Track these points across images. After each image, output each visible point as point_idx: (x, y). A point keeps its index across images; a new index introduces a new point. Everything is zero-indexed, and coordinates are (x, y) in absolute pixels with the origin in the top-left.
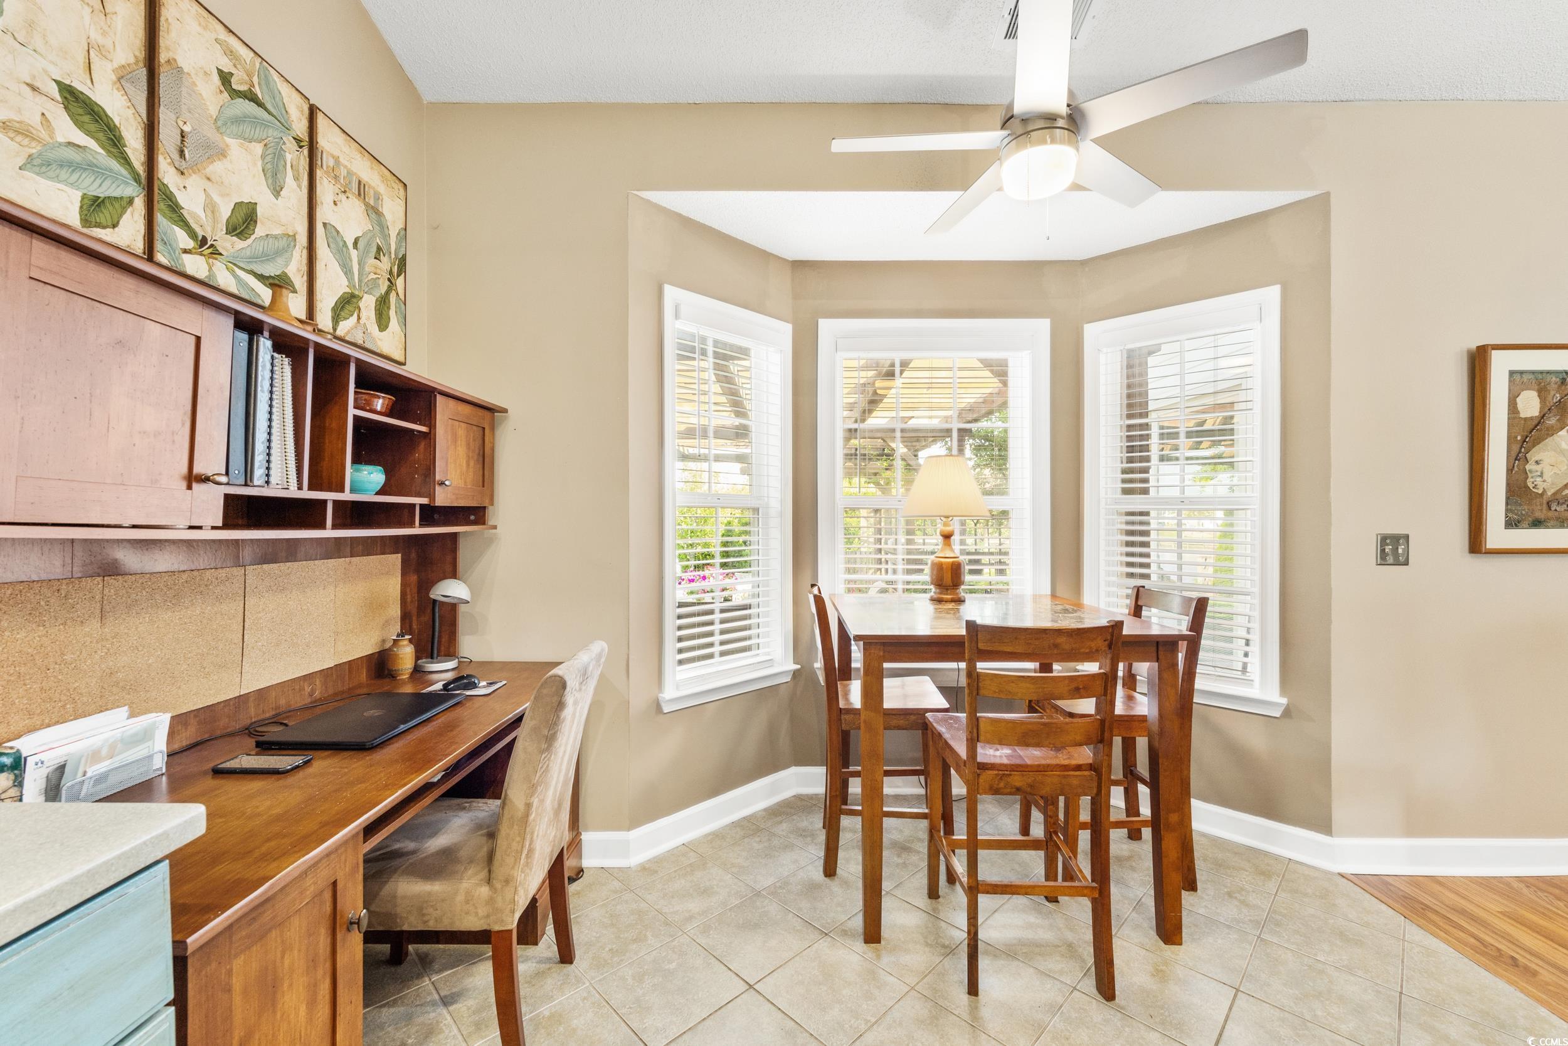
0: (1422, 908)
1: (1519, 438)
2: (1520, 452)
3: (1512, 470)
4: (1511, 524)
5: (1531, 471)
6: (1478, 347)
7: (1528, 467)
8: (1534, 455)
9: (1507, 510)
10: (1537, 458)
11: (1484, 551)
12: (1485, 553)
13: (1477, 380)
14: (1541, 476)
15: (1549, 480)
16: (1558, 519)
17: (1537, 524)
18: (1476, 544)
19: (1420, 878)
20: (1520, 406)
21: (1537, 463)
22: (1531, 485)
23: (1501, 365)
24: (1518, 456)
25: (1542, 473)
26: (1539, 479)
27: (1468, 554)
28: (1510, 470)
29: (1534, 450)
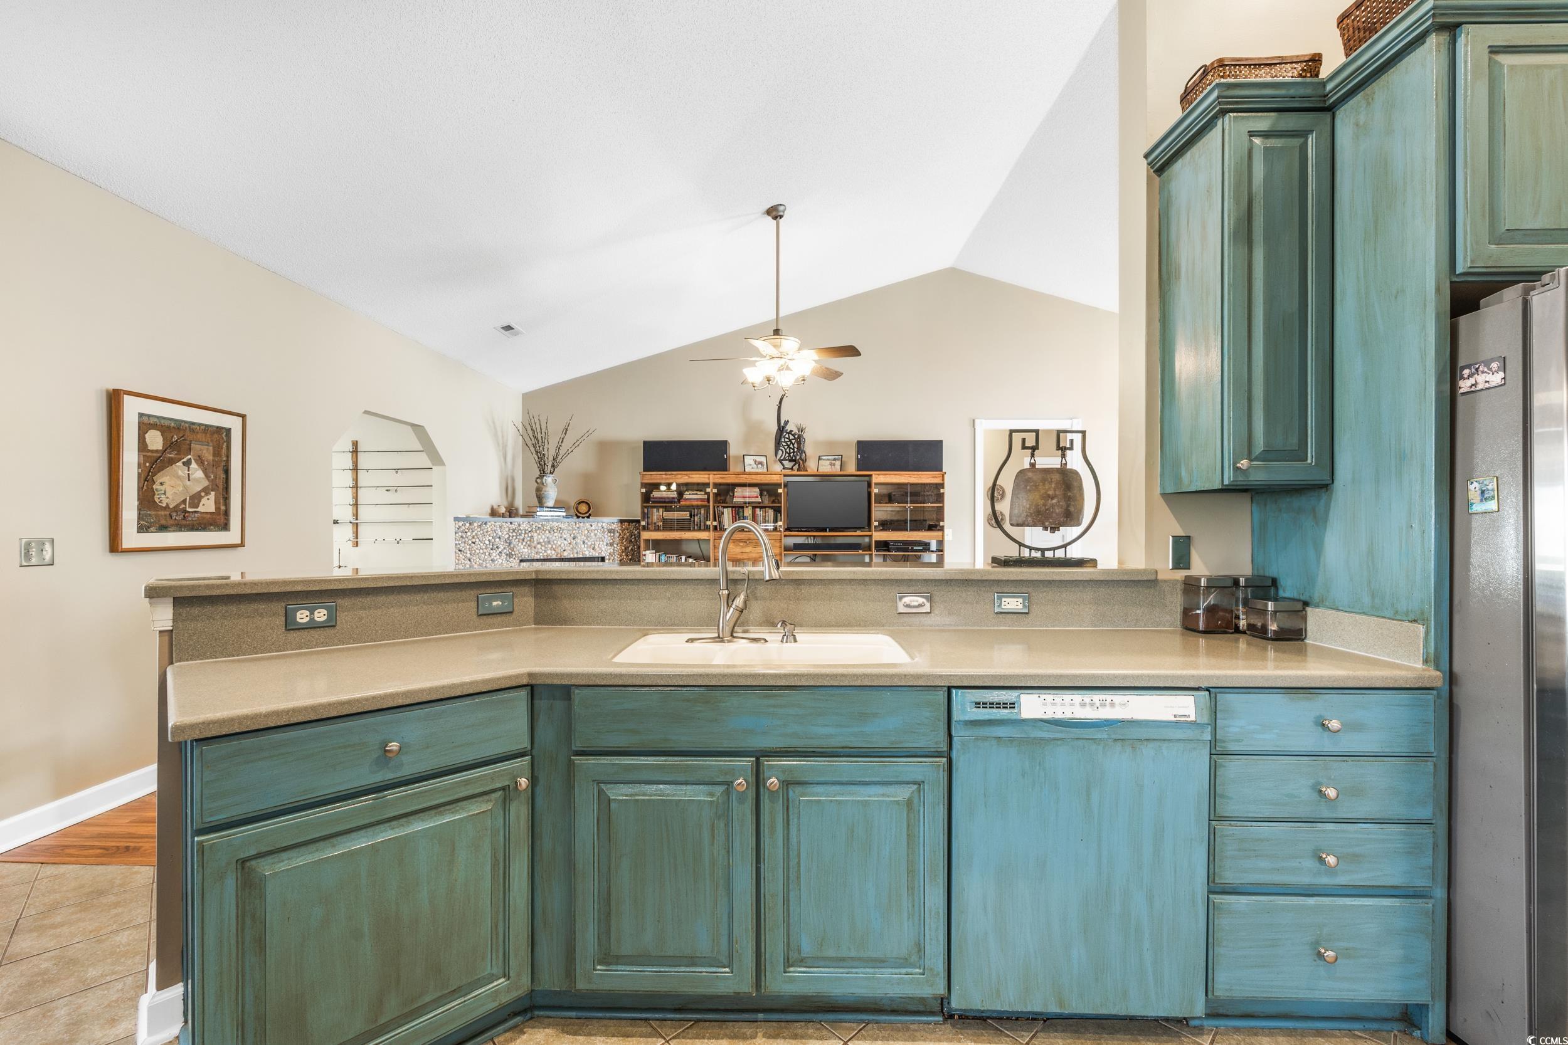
0: (62, 850)
1: (148, 464)
2: (148, 475)
3: (142, 488)
4: (141, 529)
5: (157, 490)
6: (113, 390)
7: (155, 487)
8: (160, 478)
9: (139, 518)
10: (161, 480)
11: (120, 550)
12: (122, 552)
13: (113, 415)
14: (165, 494)
15: (171, 497)
16: (177, 525)
17: (163, 528)
18: (115, 545)
19: (69, 829)
20: (148, 440)
21: (162, 484)
22: (157, 501)
23: (132, 409)
24: (147, 479)
25: (165, 492)
26: (163, 496)
27: (109, 554)
28: (140, 489)
29: (159, 474)
